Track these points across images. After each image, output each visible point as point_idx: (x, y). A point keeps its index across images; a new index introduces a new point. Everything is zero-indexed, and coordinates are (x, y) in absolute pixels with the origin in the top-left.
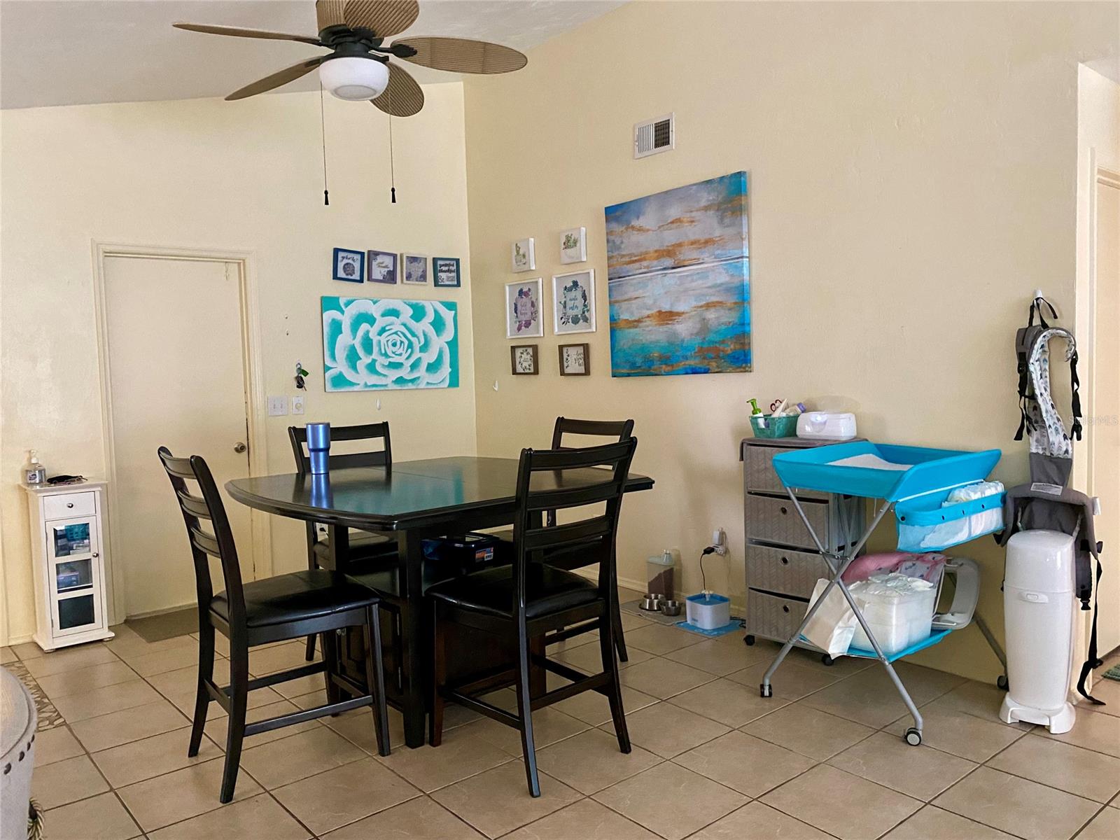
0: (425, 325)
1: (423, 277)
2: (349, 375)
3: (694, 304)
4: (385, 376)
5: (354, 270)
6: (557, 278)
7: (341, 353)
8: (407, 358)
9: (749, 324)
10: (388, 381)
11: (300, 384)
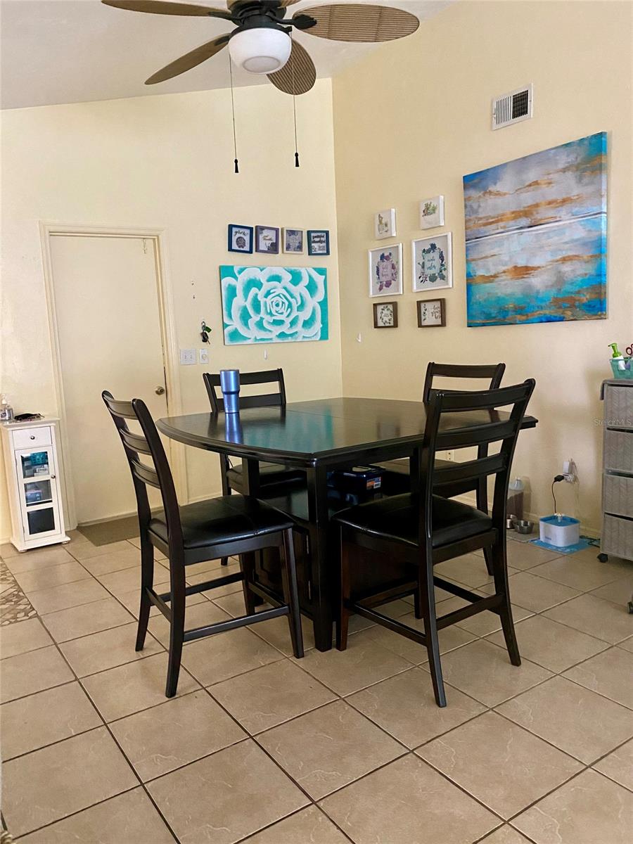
0: (301, 289)
1: (300, 248)
2: (242, 331)
3: (550, 258)
4: (270, 331)
5: (244, 243)
6: (416, 242)
7: (236, 313)
8: (288, 316)
9: (605, 275)
10: (273, 336)
11: (205, 339)
